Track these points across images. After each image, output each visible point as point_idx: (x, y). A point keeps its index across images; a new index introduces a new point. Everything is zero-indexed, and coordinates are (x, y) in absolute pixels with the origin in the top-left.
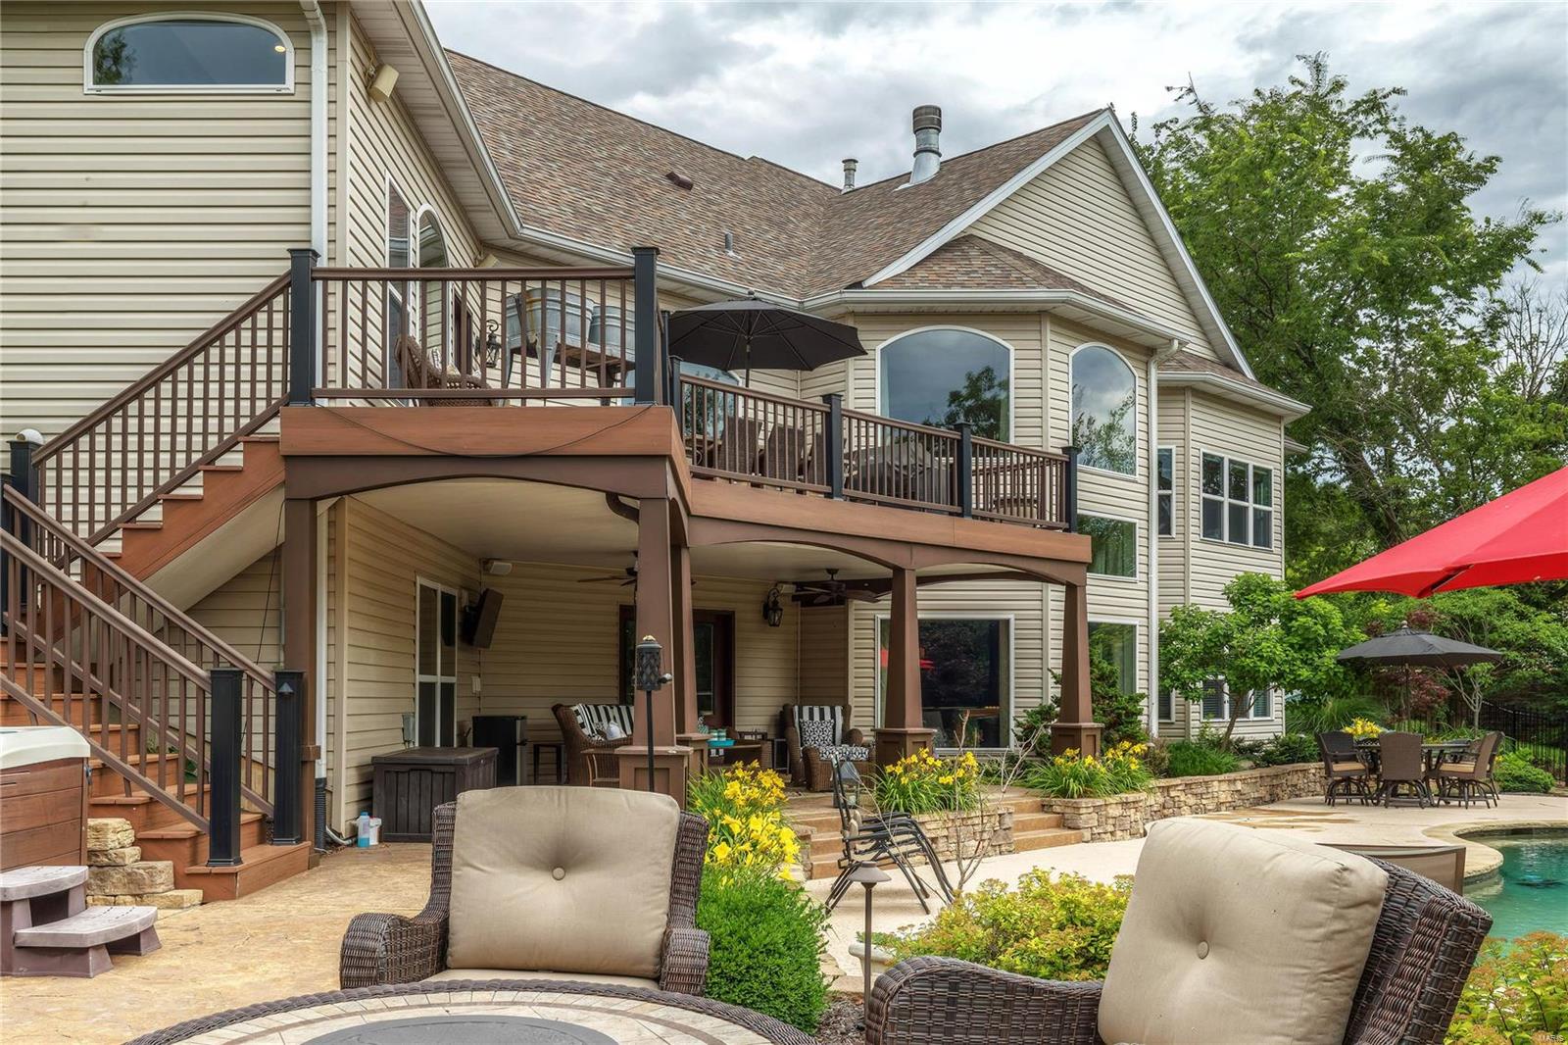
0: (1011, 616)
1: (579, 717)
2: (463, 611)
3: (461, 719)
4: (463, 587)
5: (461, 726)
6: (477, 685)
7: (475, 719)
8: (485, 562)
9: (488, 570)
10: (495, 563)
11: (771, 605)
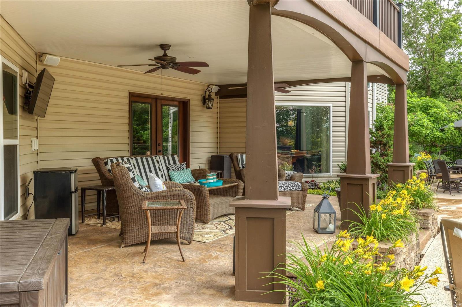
0: (330, 104)
1: (131, 174)
2: (24, 87)
3: (23, 173)
4: (23, 68)
5: (24, 179)
6: (35, 144)
7: (36, 173)
8: (40, 56)
9: (42, 61)
10: (48, 56)
11: (207, 97)
